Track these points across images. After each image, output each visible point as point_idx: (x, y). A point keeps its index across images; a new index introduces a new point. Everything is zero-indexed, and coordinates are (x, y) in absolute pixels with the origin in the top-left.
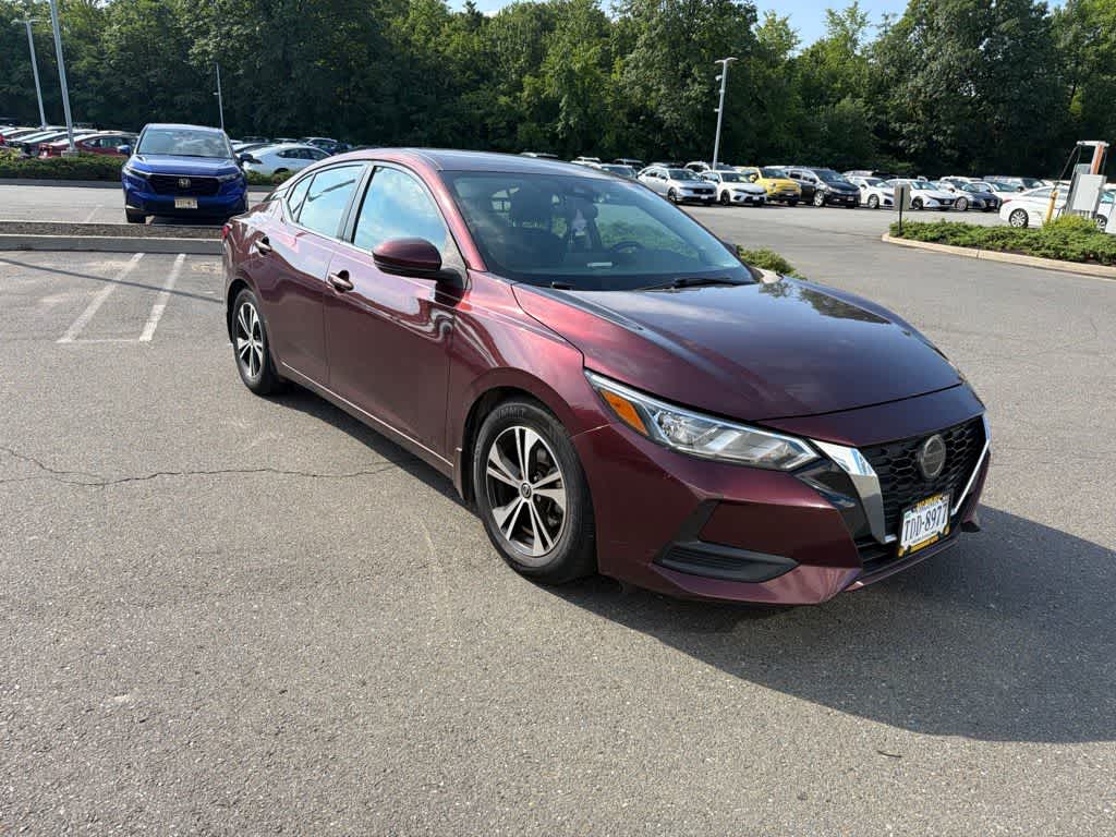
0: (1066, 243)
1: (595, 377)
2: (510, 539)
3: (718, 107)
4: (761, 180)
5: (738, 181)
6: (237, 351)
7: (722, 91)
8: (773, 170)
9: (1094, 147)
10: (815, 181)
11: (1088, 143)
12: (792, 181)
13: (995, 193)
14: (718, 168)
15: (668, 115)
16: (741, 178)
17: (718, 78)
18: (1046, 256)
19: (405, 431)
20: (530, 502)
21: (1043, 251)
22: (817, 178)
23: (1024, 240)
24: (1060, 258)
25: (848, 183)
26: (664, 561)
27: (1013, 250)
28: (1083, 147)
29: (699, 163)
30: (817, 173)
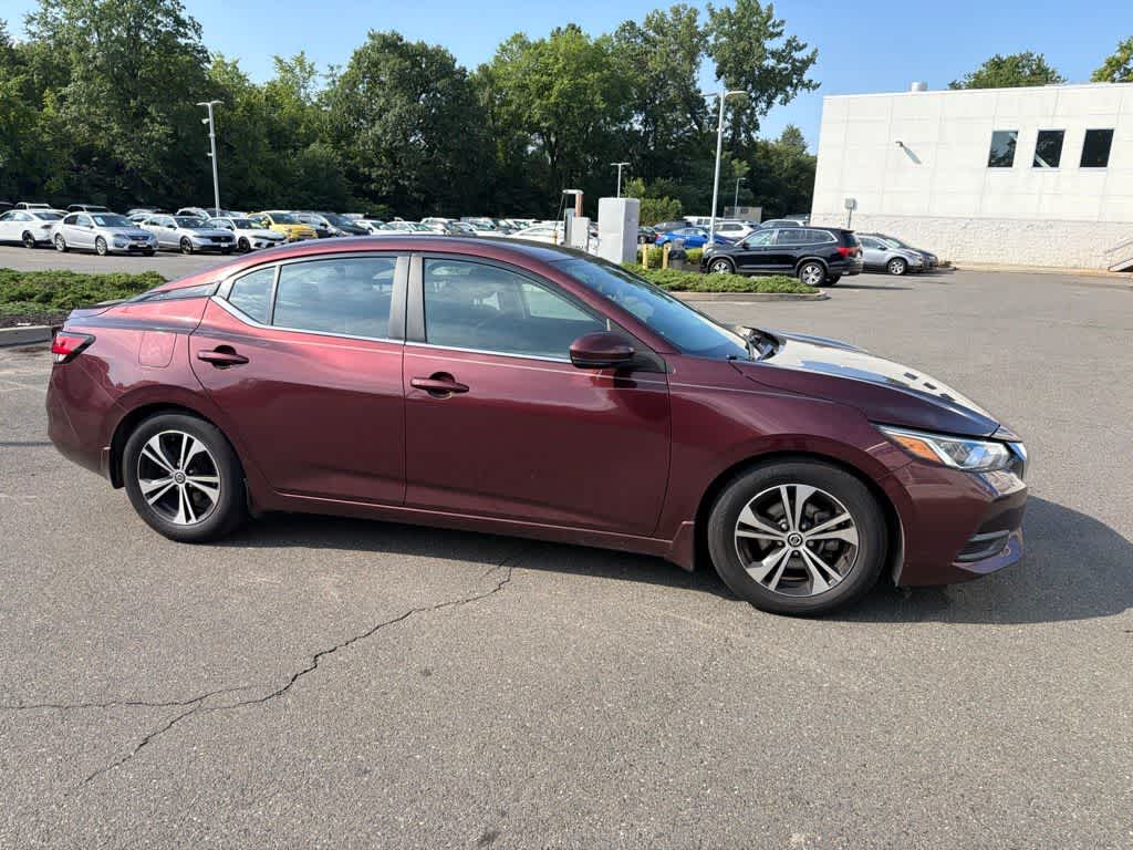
1: (882, 428)
2: (777, 588)
3: (210, 152)
4: (274, 226)
5: (250, 227)
7: (212, 135)
8: (281, 215)
9: (574, 195)
10: (326, 226)
11: (571, 192)
12: (304, 226)
14: (222, 215)
16: (253, 225)
17: (205, 121)
20: (802, 548)
22: (328, 223)
25: (357, 227)
26: (961, 557)
28: (567, 195)
29: (195, 210)
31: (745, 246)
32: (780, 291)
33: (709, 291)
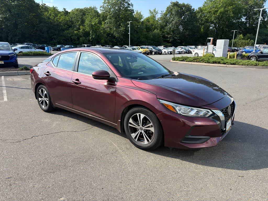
0: (209, 60)
1: (160, 100)
2: (137, 141)
3: (129, 33)
4: (141, 49)
5: (135, 50)
6: (39, 101)
7: (130, 29)
8: (143, 47)
9: (210, 39)
10: (152, 49)
12: (147, 49)
13: (190, 49)
14: (130, 47)
15: (116, 35)
16: (136, 49)
17: (128, 26)
18: (206, 63)
19: (100, 118)
20: (143, 131)
21: (205, 62)
22: (152, 48)
23: (200, 60)
24: (208, 63)
25: (159, 49)
26: (183, 141)
27: (199, 62)
28: (209, 39)
29: (126, 46)
30: (152, 47)
31: (262, 53)
32: (266, 66)
33: (243, 65)
